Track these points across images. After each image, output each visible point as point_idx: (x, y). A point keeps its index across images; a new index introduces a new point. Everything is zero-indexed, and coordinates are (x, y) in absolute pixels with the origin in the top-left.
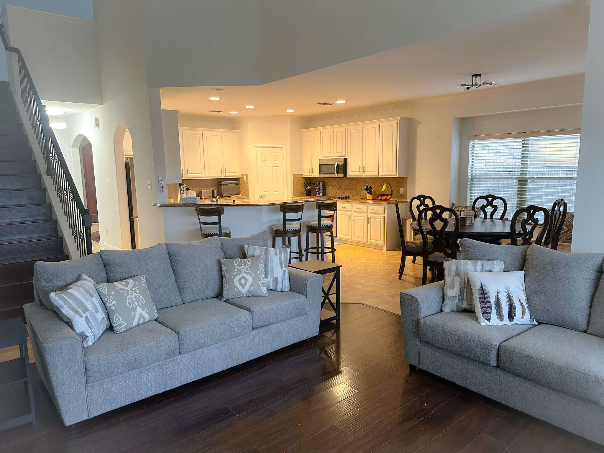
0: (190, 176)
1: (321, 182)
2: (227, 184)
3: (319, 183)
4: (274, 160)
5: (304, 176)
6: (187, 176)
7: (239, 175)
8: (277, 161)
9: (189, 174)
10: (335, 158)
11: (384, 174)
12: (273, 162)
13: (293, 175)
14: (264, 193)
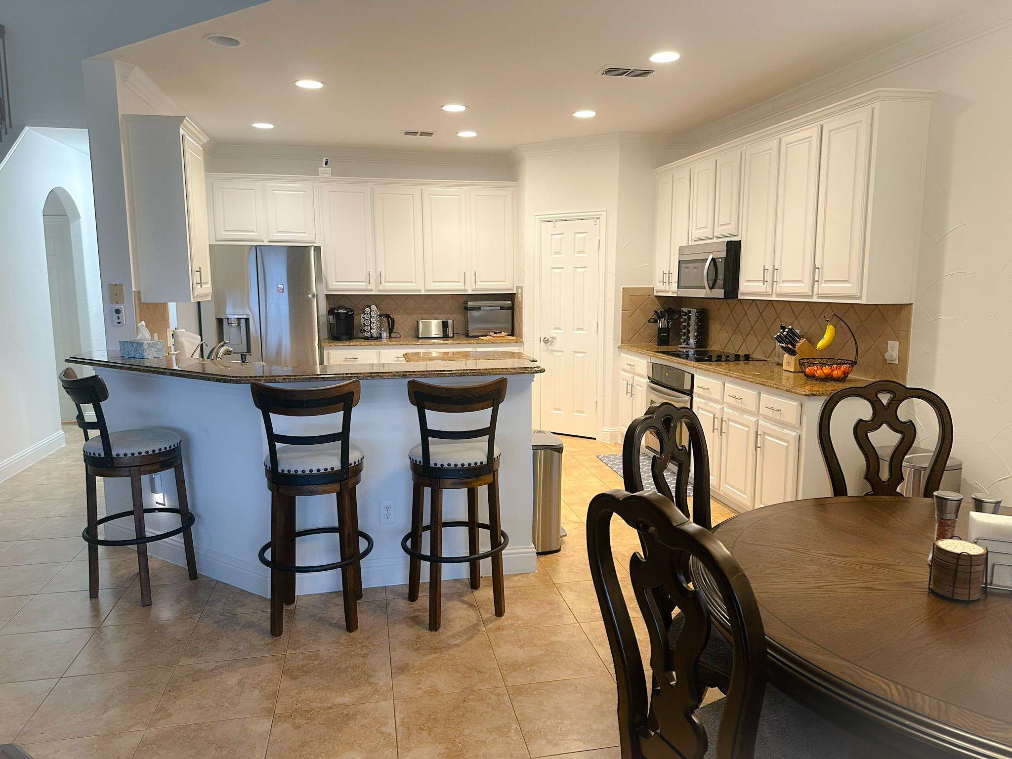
0: (387, 288)
1: (694, 311)
2: (479, 309)
3: (690, 312)
4: (579, 252)
5: (657, 292)
6: (381, 287)
7: (510, 286)
8: (585, 253)
9: (386, 282)
10: (715, 240)
11: (826, 292)
12: (576, 255)
13: (623, 288)
14: (553, 333)
